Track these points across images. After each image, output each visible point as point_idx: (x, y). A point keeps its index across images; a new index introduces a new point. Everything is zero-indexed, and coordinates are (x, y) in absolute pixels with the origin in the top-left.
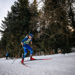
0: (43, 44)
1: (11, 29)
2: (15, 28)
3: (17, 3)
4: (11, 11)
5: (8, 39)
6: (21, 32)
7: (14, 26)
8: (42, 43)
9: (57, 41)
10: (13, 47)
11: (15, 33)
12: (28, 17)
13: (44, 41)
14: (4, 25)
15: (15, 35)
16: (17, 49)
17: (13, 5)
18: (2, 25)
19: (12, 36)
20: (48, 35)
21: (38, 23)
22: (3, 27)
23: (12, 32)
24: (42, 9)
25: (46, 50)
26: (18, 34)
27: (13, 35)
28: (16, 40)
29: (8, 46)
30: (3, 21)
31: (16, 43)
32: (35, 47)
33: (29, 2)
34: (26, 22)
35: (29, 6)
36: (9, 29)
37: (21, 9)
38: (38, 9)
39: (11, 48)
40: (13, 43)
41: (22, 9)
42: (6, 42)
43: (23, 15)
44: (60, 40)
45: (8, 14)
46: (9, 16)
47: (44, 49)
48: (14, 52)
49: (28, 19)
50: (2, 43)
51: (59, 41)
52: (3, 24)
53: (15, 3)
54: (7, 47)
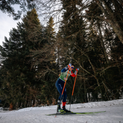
2: (14, 62)
5: (3, 78)
6: (19, 68)
16: (14, 94)
26: (16, 70)
27: (9, 72)
29: (2, 89)
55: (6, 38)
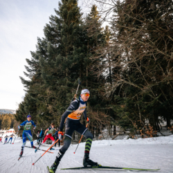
1: (47, 76)
2: (55, 74)
3: (56, 18)
4: (45, 37)
5: (40, 99)
6: (68, 82)
7: (52, 70)
8: (122, 106)
10: (52, 116)
11: (54, 84)
12: (81, 46)
13: (128, 102)
14: (30, 68)
15: (55, 89)
17: (47, 25)
18: (27, 68)
19: (48, 91)
20: (136, 86)
21: (105, 59)
22: (28, 73)
23: (48, 82)
24: (111, 26)
26: (62, 86)
27: (50, 90)
28: (58, 100)
29: (40, 115)
30: (28, 60)
31: (58, 107)
32: (106, 116)
33: (82, 14)
34: (78, 59)
35: (82, 23)
36: (42, 75)
37: (66, 31)
39: (47, 119)
40: (50, 107)
41: (68, 31)
42: (36, 106)
43: (69, 43)
44: (168, 97)
45: (39, 44)
46: (41, 49)
47: (130, 123)
49: (82, 51)
50: (27, 108)
51: (165, 100)
52: (29, 66)
53: (52, 18)
54: (38, 116)
55: (39, 39)
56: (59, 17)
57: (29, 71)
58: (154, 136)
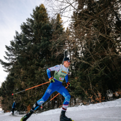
0: (78, 81)
3: (31, 20)
5: (16, 78)
6: (36, 62)
7: (25, 54)
8: (76, 78)
9: (107, 74)
11: (26, 64)
13: (81, 75)
14: (9, 53)
16: (30, 95)
18: (6, 53)
20: (87, 63)
22: (8, 57)
25: (86, 93)
26: (32, 66)
28: (29, 77)
29: (16, 91)
30: (7, 47)
33: (49, 18)
34: (44, 45)
35: (48, 22)
38: (63, 27)
40: (23, 83)
41: (38, 27)
42: (14, 84)
44: (111, 70)
47: (83, 91)
48: (25, 101)
49: (47, 40)
51: (109, 72)
52: (7, 51)
53: (28, 20)
56: (33, 19)
57: (8, 55)
58: (102, 101)
